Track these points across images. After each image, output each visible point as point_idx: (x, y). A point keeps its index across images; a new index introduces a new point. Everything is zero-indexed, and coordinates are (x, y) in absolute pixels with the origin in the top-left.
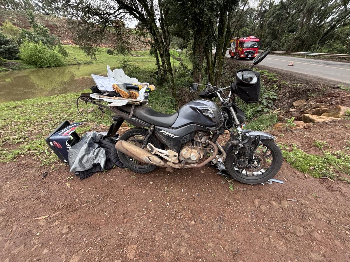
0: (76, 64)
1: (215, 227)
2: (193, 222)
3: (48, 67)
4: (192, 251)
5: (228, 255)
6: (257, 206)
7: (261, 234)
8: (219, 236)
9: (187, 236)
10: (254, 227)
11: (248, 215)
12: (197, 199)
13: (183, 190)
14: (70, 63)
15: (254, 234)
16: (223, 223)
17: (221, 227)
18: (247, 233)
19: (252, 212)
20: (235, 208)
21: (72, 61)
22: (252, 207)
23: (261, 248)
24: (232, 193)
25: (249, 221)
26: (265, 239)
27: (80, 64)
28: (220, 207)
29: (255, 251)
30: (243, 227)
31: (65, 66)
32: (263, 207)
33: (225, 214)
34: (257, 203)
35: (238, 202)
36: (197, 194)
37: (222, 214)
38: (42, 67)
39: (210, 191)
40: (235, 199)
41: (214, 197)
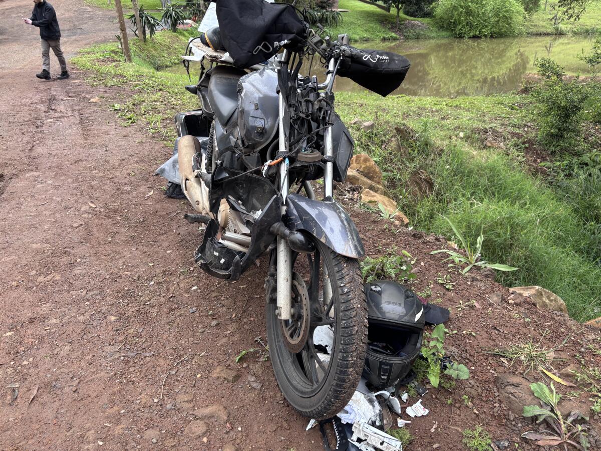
0: (548, 34)
1: (109, 348)
2: (113, 318)
4: (53, 330)
5: (49, 375)
6: (196, 413)
7: (107, 424)
10: (123, 411)
11: (157, 398)
12: (178, 313)
13: (195, 288)
14: (534, 30)
15: (104, 412)
16: (122, 358)
17: (110, 356)
18: (105, 399)
19: (171, 405)
20: (173, 372)
21: (542, 23)
22: (190, 405)
23: (69, 426)
24: (228, 363)
25: (138, 402)
26: (93, 431)
27: (560, 34)
28: (168, 348)
29: (59, 416)
30: (120, 391)
31: (515, 37)
32: (198, 428)
33: (148, 359)
34: (207, 411)
35: (199, 376)
36: (195, 308)
37: (147, 354)
38: (461, 37)
39: (214, 323)
40: (208, 369)
41: (198, 334)
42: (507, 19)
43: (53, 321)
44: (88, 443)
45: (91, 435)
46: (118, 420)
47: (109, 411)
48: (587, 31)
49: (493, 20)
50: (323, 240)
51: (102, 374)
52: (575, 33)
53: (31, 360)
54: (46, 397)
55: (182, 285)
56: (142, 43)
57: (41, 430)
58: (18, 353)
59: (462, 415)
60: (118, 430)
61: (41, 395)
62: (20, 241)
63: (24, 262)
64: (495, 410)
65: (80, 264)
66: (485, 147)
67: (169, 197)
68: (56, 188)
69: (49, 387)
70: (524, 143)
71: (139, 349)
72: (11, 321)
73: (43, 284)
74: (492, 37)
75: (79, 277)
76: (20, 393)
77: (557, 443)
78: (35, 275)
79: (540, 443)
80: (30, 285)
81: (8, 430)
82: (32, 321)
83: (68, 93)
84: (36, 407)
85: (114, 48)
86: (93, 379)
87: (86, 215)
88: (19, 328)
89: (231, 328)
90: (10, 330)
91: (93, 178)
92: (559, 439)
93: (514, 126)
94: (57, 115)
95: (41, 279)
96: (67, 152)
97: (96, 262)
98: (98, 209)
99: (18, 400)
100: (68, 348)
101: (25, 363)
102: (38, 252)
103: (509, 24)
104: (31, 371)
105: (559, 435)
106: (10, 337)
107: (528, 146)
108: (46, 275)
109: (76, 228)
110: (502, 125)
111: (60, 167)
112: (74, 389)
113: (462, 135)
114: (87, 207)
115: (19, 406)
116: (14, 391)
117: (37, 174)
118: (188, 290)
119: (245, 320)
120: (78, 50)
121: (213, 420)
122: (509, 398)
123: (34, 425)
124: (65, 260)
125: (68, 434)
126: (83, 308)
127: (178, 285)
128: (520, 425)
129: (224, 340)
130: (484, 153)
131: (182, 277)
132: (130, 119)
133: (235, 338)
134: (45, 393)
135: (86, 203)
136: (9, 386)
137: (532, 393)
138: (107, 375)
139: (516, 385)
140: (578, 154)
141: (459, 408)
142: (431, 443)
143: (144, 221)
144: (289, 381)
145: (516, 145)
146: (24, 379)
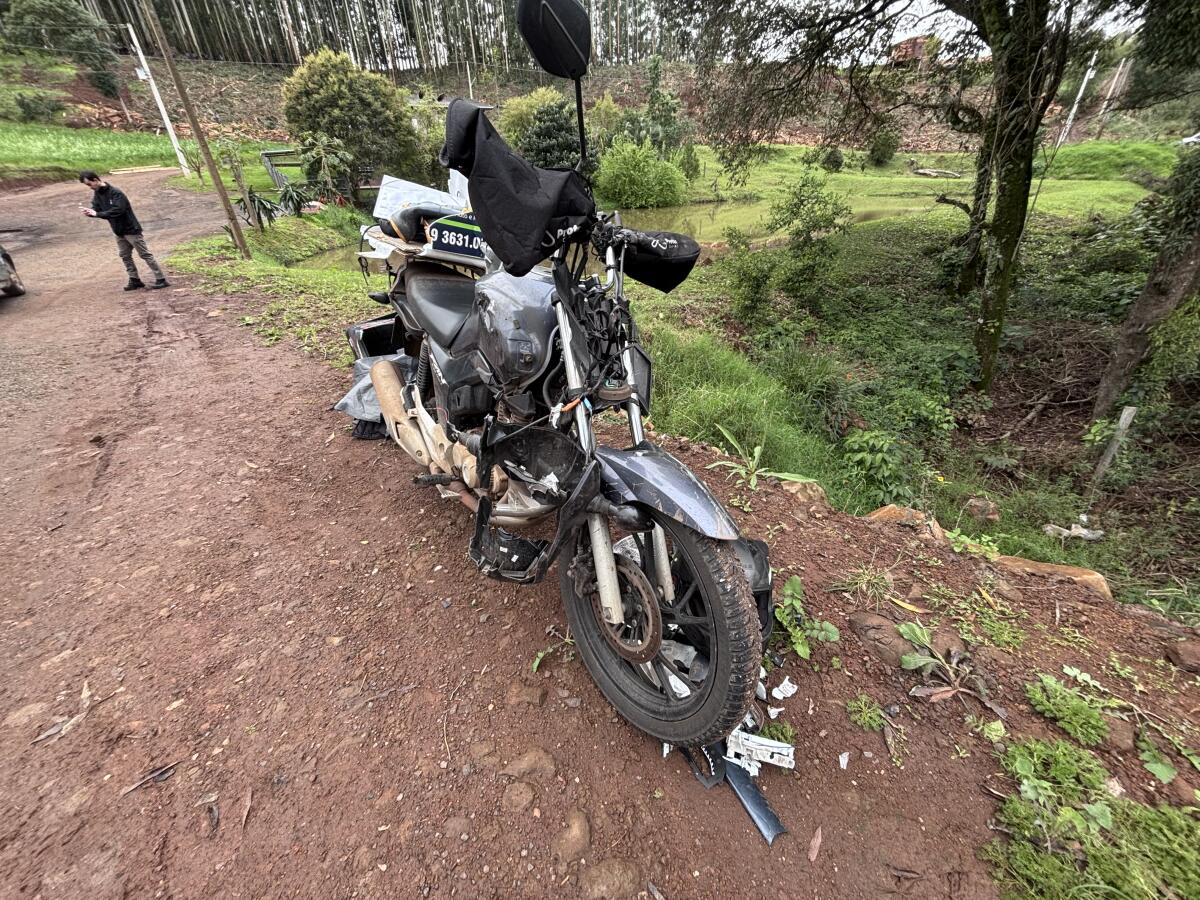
0: (710, 202)
1: (345, 692)
2: (336, 641)
3: (642, 207)
4: (249, 680)
5: (263, 763)
6: (509, 770)
7: (383, 828)
8: (319, 714)
9: (288, 650)
10: (400, 797)
11: (444, 759)
12: (428, 611)
13: (439, 568)
14: (697, 198)
15: (372, 807)
16: (370, 704)
17: (352, 705)
18: (366, 782)
19: (467, 766)
20: (453, 710)
21: (704, 191)
22: (494, 760)
23: (321, 850)
24: (523, 675)
25: (418, 773)
26: (364, 849)
27: (721, 201)
28: (431, 672)
29: (301, 834)
30: (384, 762)
31: (680, 206)
32: (521, 796)
33: (409, 696)
34: (524, 764)
35: (491, 707)
36: (448, 599)
37: (405, 689)
38: (628, 207)
39: (483, 618)
40: (499, 692)
41: (466, 639)
42: (671, 187)
43: (245, 664)
44: (363, 872)
45: (363, 855)
46: (396, 815)
47: (380, 802)
48: (745, 197)
49: (657, 188)
50: (678, 518)
51: (348, 740)
52: (735, 200)
53: (226, 742)
54: (269, 806)
55: (419, 567)
56: (260, 233)
57: (276, 872)
58: (200, 735)
59: (835, 682)
60: (403, 833)
61: (259, 803)
62: (155, 539)
63: (171, 573)
64: (868, 666)
65: (260, 560)
66: (687, 326)
67: (359, 439)
68: (191, 446)
69: (270, 784)
70: (722, 318)
71: (391, 683)
72: (174, 680)
73: (211, 604)
74: (658, 206)
75: (264, 582)
76: (223, 811)
77: (950, 695)
78: (195, 591)
79: (933, 699)
80: (191, 610)
81: (219, 889)
82: (210, 672)
83: (173, 307)
84: (257, 830)
85: (223, 242)
86: (338, 751)
87: (246, 482)
88: (190, 689)
89: (509, 619)
90: (177, 696)
91: (243, 425)
92: (949, 688)
93: (708, 301)
94: (165, 339)
95: (206, 596)
96: (192, 392)
97: (283, 553)
98: (262, 470)
99: (223, 826)
100: (281, 706)
101: (217, 751)
102: (189, 552)
103: (673, 192)
104: (231, 762)
105: (949, 684)
106: (179, 710)
107: (726, 321)
108: (213, 587)
109: (239, 503)
110: (697, 300)
111: (189, 415)
112: (312, 778)
113: (661, 315)
114: (246, 469)
115: (226, 836)
116: (210, 810)
117: (156, 428)
118: (430, 574)
119: (523, 604)
120: (172, 247)
121: (536, 775)
122: (876, 646)
123: (261, 866)
124: (235, 558)
125: (325, 866)
126: (285, 632)
127: (414, 568)
128: (901, 680)
129: (506, 640)
130: (687, 332)
131: (414, 555)
132: (272, 335)
133: (520, 634)
134: (265, 799)
135: (242, 464)
136: (200, 803)
137: (901, 636)
138: (357, 740)
139: (878, 628)
140: (770, 324)
141: (827, 673)
142: (816, 731)
143: (334, 479)
144: (624, 693)
145: (715, 321)
146: (222, 783)
